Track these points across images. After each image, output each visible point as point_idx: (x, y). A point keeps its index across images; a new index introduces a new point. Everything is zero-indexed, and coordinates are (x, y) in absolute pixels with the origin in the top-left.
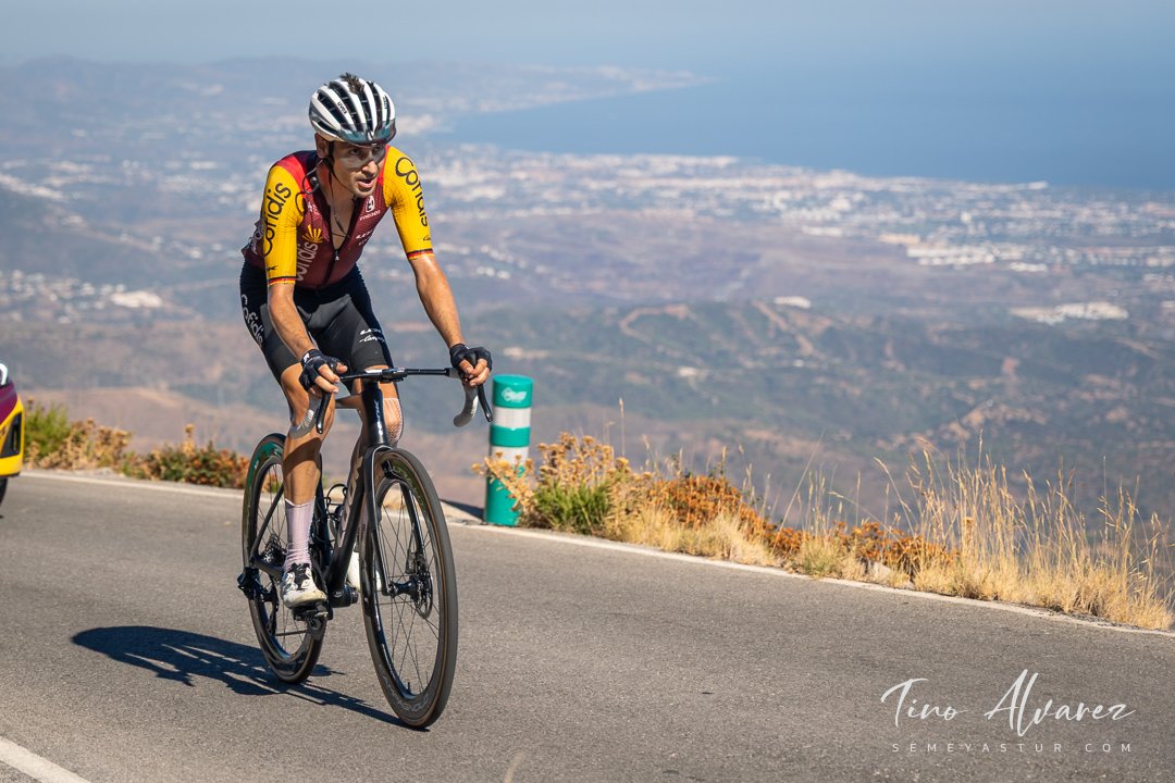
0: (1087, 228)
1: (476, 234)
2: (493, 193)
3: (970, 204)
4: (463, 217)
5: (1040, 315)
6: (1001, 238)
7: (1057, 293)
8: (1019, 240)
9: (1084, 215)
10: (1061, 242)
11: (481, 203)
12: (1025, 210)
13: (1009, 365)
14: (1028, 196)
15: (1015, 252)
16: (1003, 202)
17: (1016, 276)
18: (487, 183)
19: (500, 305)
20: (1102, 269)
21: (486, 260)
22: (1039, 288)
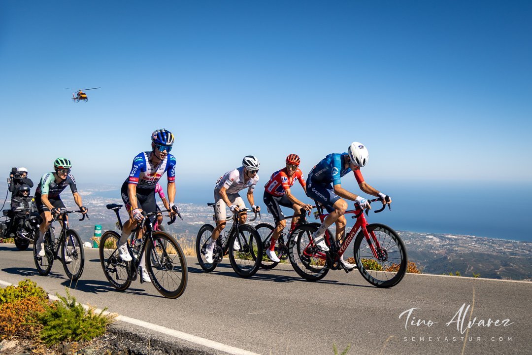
0: (199, 210)
1: (99, 211)
2: (102, 205)
3: (181, 207)
4: (97, 208)
5: (192, 223)
6: (185, 212)
7: (194, 220)
8: (189, 212)
9: (198, 208)
10: (195, 212)
11: (100, 206)
12: (190, 208)
13: (187, 231)
14: (190, 206)
15: (188, 214)
16: (186, 206)
17: (188, 217)
18: (101, 203)
19: (103, 223)
20: (201, 216)
21: (101, 215)
22: (192, 220)
